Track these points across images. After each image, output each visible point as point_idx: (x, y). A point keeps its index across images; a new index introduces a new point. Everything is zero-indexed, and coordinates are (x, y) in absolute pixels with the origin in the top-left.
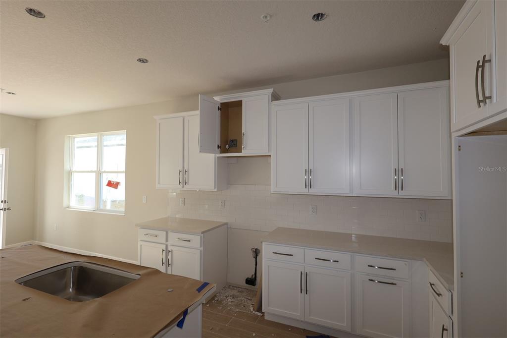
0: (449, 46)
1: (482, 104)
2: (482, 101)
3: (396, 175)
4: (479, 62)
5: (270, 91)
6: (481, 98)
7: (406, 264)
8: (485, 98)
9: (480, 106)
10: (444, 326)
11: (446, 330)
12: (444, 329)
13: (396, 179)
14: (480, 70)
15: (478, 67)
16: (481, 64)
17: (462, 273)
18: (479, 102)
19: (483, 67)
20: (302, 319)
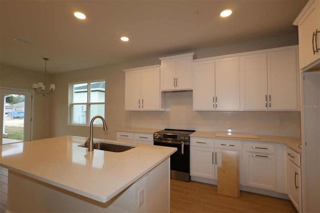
0: (298, 26)
1: (316, 53)
2: (316, 51)
3: (266, 101)
4: (314, 33)
5: (193, 54)
6: (315, 50)
7: (273, 146)
8: (317, 49)
9: (314, 54)
10: (296, 172)
11: (297, 174)
12: (296, 174)
13: (266, 103)
14: (315, 36)
15: (314, 35)
16: (315, 33)
17: (306, 143)
18: (314, 52)
19: (316, 35)
20: (214, 178)
